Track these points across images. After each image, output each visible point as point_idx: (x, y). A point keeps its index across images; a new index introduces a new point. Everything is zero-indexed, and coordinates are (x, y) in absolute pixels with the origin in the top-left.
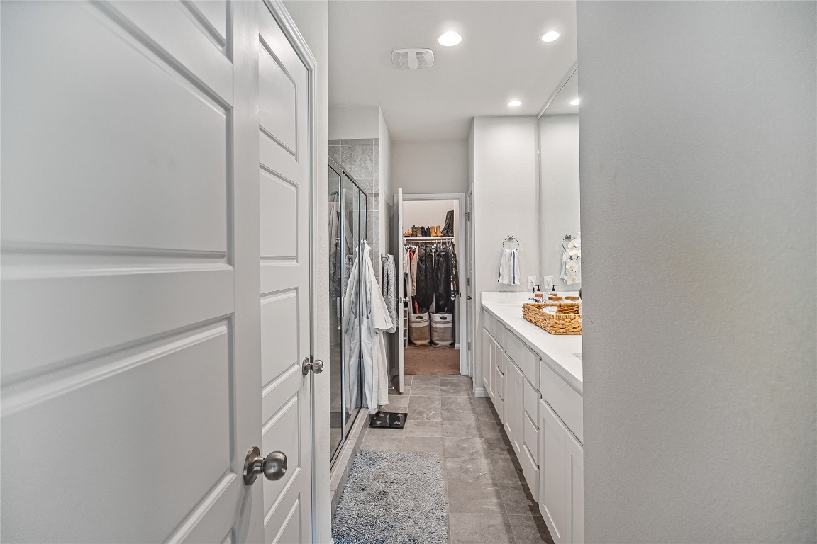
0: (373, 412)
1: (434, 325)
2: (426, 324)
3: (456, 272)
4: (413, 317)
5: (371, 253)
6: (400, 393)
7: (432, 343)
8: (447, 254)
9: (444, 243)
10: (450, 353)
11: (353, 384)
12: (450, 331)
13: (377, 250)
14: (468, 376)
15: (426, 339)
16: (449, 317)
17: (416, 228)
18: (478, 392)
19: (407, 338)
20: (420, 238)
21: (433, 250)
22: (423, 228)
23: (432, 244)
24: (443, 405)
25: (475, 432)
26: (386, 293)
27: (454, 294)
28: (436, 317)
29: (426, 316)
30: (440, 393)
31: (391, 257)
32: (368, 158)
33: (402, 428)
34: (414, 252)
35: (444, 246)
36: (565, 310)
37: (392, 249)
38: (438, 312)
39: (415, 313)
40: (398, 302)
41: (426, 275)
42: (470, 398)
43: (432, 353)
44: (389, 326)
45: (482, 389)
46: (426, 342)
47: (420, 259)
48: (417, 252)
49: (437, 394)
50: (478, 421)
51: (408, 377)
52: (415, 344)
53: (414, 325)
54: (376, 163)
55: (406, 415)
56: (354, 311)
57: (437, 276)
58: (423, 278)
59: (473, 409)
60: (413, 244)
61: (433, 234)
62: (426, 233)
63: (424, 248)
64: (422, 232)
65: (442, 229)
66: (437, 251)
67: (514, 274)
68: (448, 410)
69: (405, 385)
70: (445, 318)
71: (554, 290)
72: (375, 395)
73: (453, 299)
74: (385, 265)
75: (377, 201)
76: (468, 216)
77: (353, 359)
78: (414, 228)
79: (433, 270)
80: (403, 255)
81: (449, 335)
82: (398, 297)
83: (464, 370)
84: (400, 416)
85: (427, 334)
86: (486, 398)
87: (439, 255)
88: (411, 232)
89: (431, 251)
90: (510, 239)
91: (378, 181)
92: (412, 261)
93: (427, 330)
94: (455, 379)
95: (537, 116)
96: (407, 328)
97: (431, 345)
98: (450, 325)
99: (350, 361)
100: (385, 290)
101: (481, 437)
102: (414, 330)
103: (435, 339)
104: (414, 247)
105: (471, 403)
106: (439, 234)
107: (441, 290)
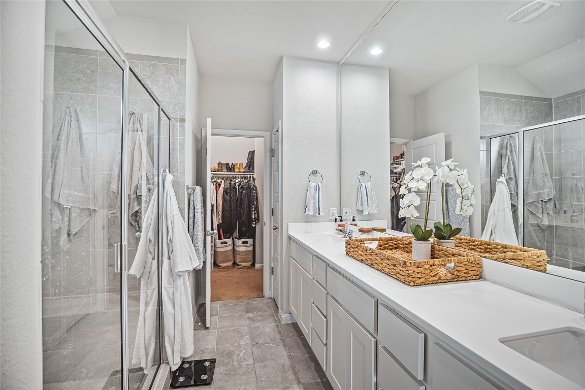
0: (174, 368)
1: (237, 249)
2: (230, 248)
3: (257, 203)
4: (218, 243)
5: (174, 184)
6: (207, 328)
7: (235, 264)
8: (249, 187)
9: (246, 178)
10: (251, 273)
11: (150, 338)
12: (252, 252)
13: (181, 181)
14: (271, 298)
15: (230, 261)
16: (250, 241)
17: (221, 164)
18: (285, 318)
19: (213, 262)
20: (225, 173)
21: (237, 184)
22: (227, 164)
23: (235, 178)
24: (252, 338)
25: (291, 376)
26: (191, 228)
27: (255, 221)
28: (239, 242)
29: (230, 241)
30: (248, 321)
31: (198, 189)
32: (172, 78)
33: (209, 384)
34: (220, 185)
35: (246, 180)
36: (385, 244)
37: (199, 180)
38: (240, 238)
39: (220, 238)
40: (205, 235)
41: (230, 205)
42: (277, 326)
43: (236, 274)
44: (197, 264)
45: (288, 315)
46: (230, 264)
47: (225, 191)
48: (222, 185)
49: (244, 325)
50: (291, 358)
51: (215, 304)
52: (220, 266)
53: (219, 250)
54: (183, 85)
55: (213, 361)
56: (152, 250)
57: (240, 205)
58: (227, 208)
59: (283, 340)
60: (219, 178)
61: (237, 170)
62: (230, 169)
63: (229, 182)
64: (227, 168)
65: (244, 166)
66: (240, 184)
67: (319, 205)
68: (258, 345)
69: (212, 316)
70: (246, 242)
71: (354, 220)
72: (177, 347)
73: (254, 226)
74: (192, 197)
75: (183, 127)
76: (272, 153)
77: (150, 309)
78: (219, 164)
79: (237, 201)
80: (210, 188)
81: (251, 257)
82: (205, 230)
83: (267, 292)
84: (207, 364)
85: (231, 257)
86: (293, 324)
87: (242, 188)
88: (217, 167)
89: (235, 184)
90: (315, 173)
91: (184, 105)
92: (218, 193)
93: (231, 253)
94: (259, 302)
95: (339, 63)
96: (213, 253)
97: (234, 266)
98: (251, 248)
99: (146, 310)
100: (191, 223)
101: (299, 382)
102: (219, 254)
103: (238, 261)
104: (219, 181)
105: (280, 332)
106: (242, 170)
107: (244, 218)
